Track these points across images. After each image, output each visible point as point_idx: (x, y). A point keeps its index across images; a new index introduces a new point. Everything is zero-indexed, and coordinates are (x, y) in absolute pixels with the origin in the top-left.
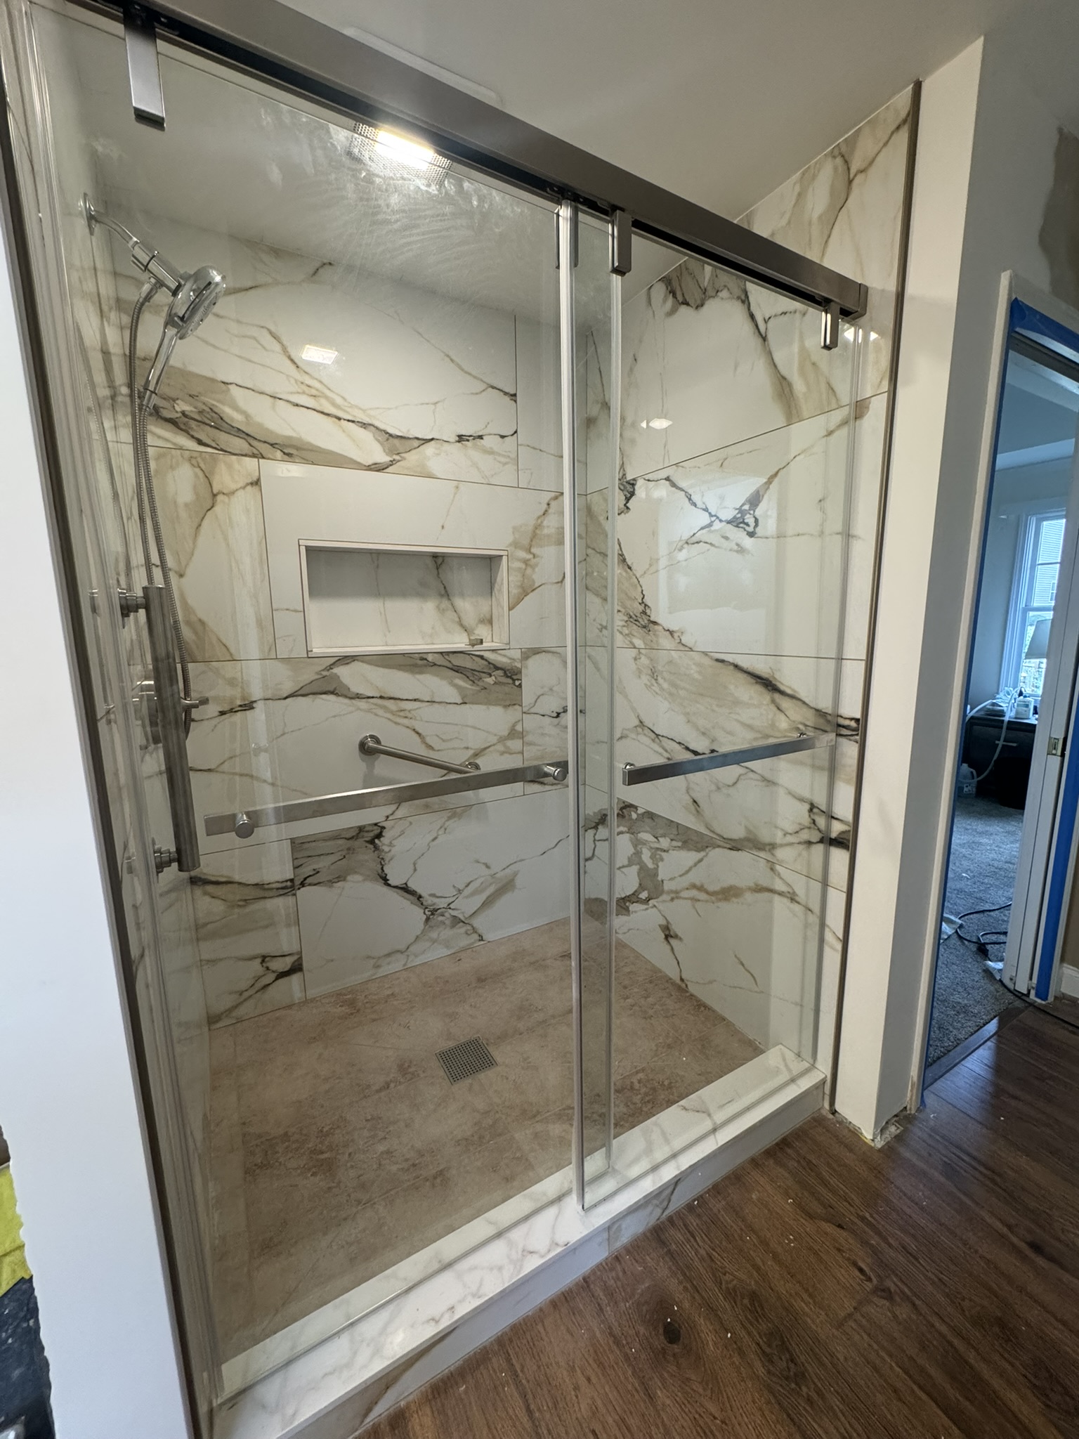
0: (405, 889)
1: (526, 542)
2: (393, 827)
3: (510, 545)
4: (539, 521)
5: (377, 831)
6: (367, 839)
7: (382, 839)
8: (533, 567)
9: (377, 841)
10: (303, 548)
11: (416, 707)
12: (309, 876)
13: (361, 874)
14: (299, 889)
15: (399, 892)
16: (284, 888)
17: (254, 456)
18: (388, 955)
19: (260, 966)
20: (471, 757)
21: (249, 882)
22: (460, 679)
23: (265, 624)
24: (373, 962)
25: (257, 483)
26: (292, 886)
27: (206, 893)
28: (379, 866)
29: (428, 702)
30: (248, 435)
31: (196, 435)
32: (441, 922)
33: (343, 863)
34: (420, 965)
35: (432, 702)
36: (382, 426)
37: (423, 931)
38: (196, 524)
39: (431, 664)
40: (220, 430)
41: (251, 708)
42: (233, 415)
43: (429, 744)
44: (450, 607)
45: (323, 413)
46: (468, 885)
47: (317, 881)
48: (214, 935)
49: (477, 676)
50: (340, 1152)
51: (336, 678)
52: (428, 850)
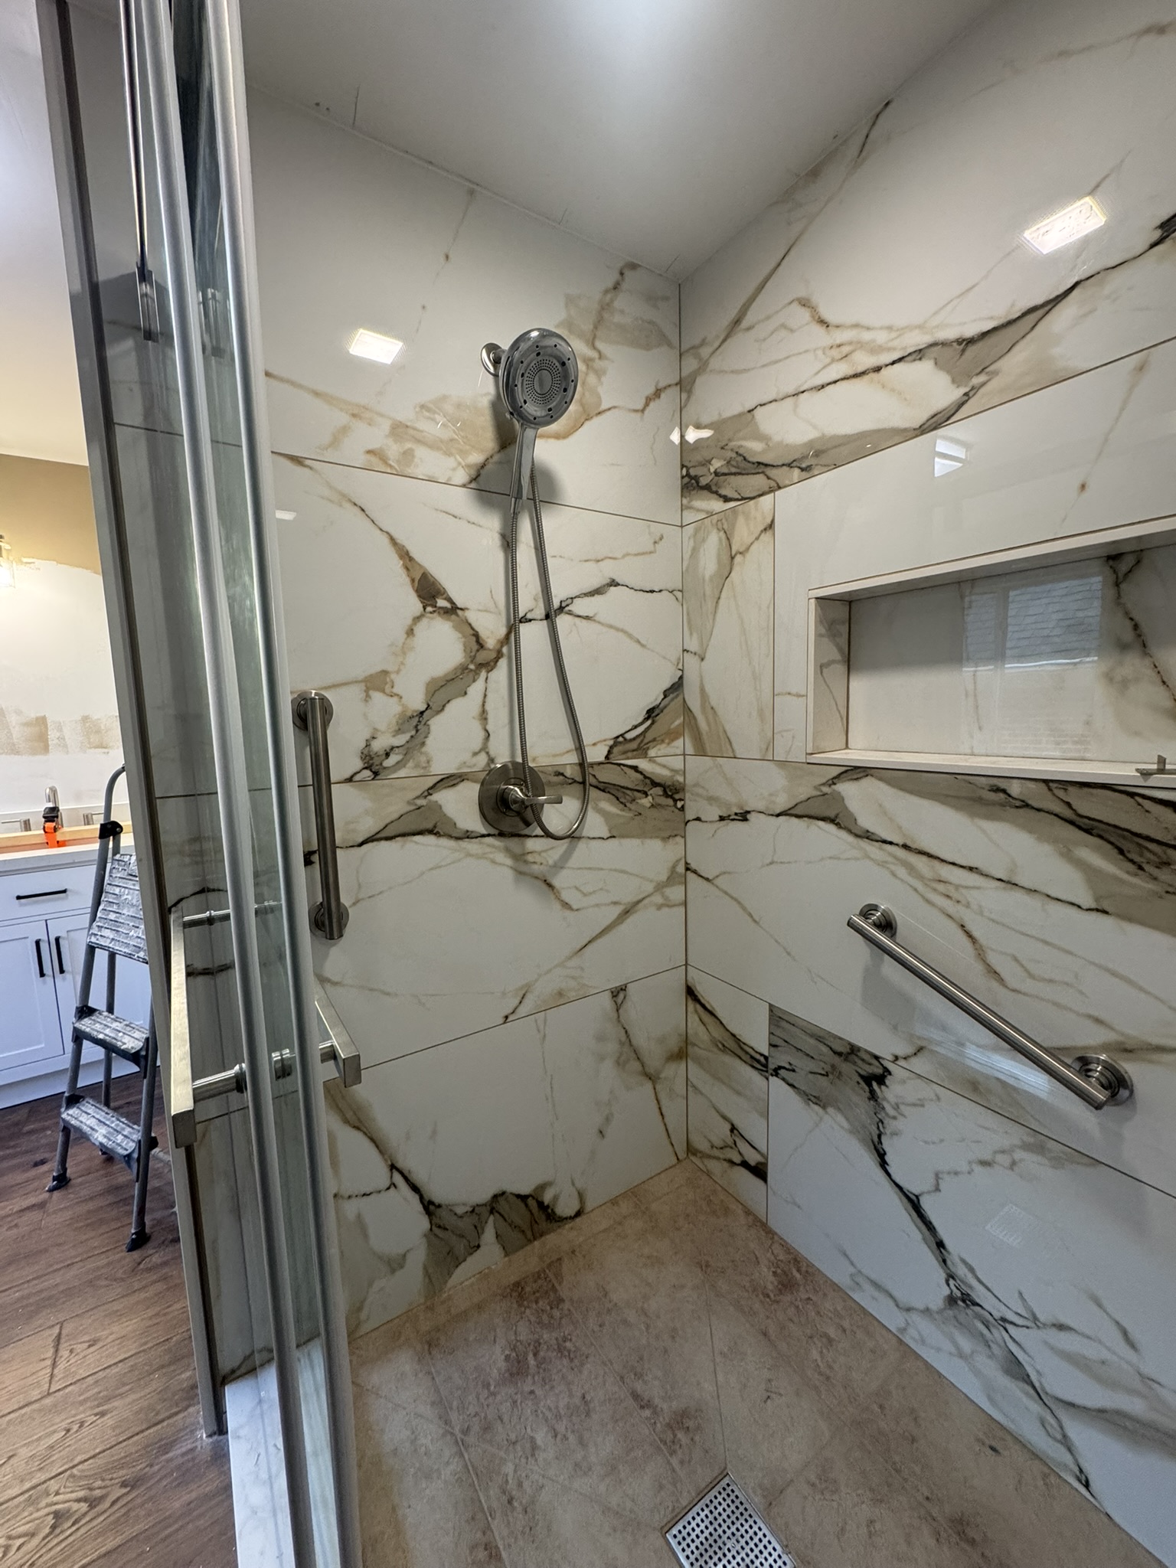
0: (914, 1204)
2: (904, 1082)
5: (879, 1071)
6: (862, 1073)
7: (883, 1087)
9: (875, 1085)
10: (813, 601)
11: (971, 884)
12: (784, 1068)
13: (847, 1119)
14: (772, 1075)
15: (900, 1199)
16: (758, 1061)
17: (771, 490)
18: (876, 1285)
19: (729, 1133)
20: (1105, 1047)
21: (729, 1028)
22: (1096, 849)
23: (767, 714)
24: (852, 1270)
25: (771, 526)
26: (766, 1066)
27: (696, 1011)
28: (874, 1128)
29: (1000, 880)
30: (766, 465)
31: (723, 492)
32: (982, 1335)
33: (823, 1082)
34: (926, 1363)
35: (1009, 882)
36: (950, 334)
37: (940, 1312)
38: (717, 596)
39: (1018, 803)
40: (743, 474)
41: (746, 820)
42: (754, 448)
43: (994, 973)
44: (1150, 672)
45: (856, 376)
46: (1061, 1327)
47: (791, 1081)
48: (698, 1061)
49: (1155, 854)
50: (536, 1378)
51: (839, 799)
52: (969, 1173)
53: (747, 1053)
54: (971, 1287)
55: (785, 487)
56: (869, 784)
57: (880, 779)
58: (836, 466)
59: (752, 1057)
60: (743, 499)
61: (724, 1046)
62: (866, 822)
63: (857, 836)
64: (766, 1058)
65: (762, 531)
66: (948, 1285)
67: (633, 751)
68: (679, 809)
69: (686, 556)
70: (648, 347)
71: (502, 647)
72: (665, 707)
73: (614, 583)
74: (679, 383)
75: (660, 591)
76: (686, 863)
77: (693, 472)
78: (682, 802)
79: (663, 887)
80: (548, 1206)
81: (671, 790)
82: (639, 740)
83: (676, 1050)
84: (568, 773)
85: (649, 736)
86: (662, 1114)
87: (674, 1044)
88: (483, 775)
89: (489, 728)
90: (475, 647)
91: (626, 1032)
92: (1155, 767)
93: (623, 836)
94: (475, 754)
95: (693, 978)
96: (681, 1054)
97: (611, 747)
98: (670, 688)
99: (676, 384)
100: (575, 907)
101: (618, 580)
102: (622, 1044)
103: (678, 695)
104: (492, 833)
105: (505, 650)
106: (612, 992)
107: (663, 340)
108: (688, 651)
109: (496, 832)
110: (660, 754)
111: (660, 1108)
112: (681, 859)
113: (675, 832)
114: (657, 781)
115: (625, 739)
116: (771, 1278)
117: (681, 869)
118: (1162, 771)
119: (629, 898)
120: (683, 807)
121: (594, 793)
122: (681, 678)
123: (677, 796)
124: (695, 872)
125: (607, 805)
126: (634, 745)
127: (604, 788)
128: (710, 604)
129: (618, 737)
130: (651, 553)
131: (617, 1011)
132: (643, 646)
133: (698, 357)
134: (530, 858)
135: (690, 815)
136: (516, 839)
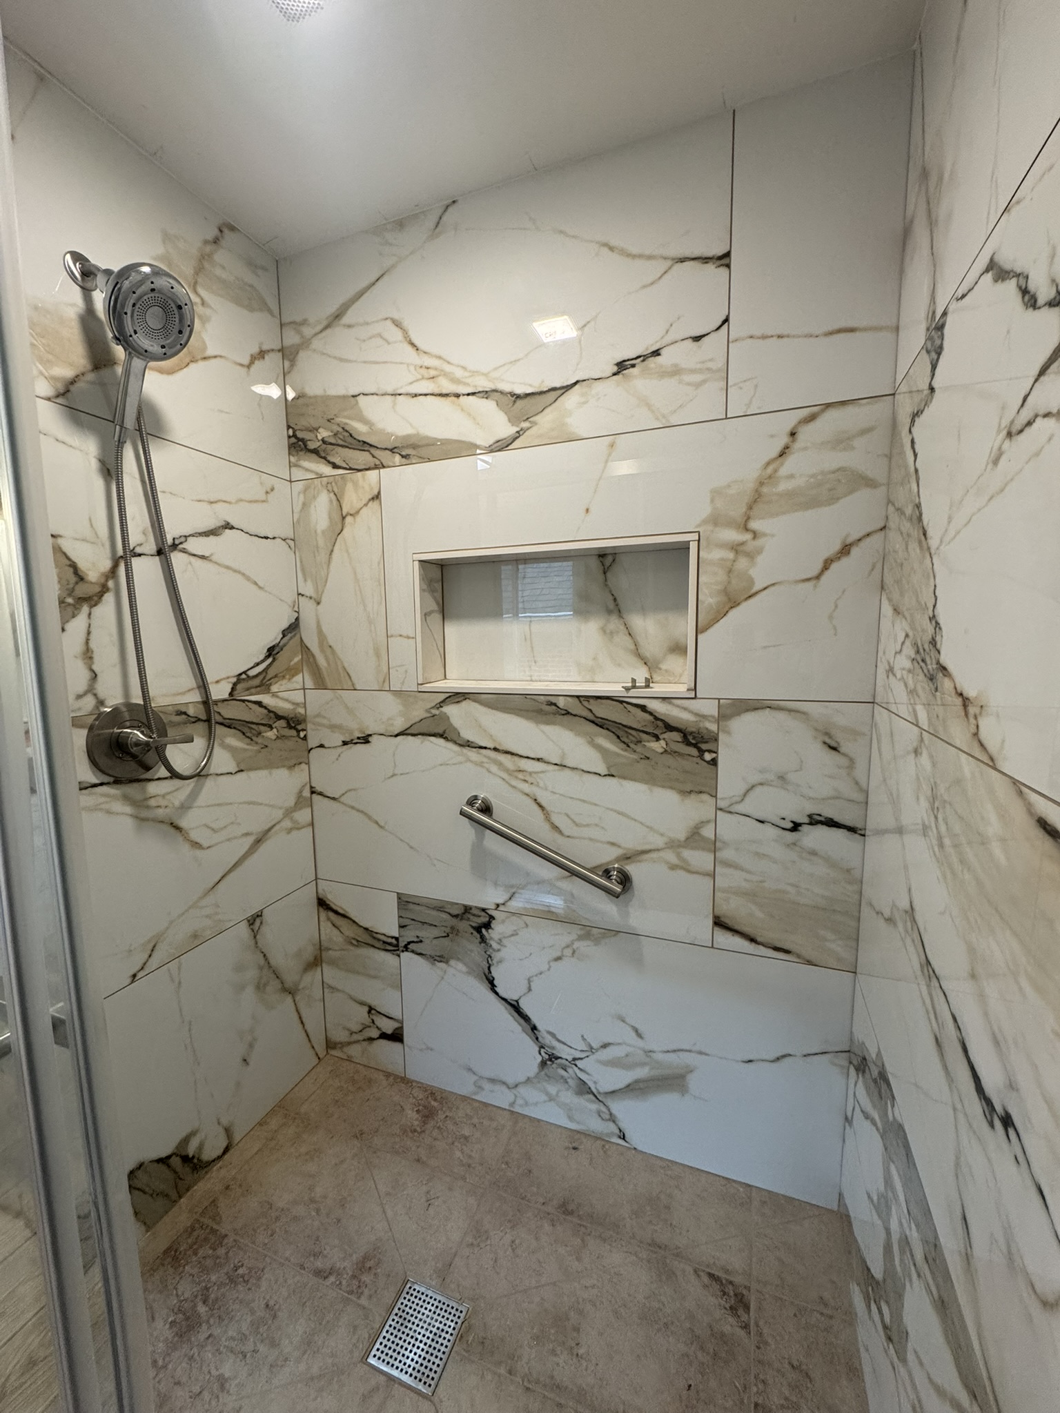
0: (515, 1007)
1: (738, 512)
2: (503, 922)
3: (705, 522)
4: (770, 470)
5: (485, 919)
6: (474, 925)
7: (490, 931)
8: (751, 556)
10: (416, 563)
11: (539, 770)
12: (413, 942)
13: (465, 964)
14: (403, 951)
15: (506, 1008)
16: (390, 944)
17: (376, 467)
18: (492, 1081)
19: (367, 1015)
20: (617, 860)
21: (361, 924)
22: (606, 737)
23: (381, 652)
24: (475, 1078)
25: (377, 497)
26: (397, 946)
27: (329, 919)
28: (485, 963)
29: (556, 764)
30: (371, 445)
31: (332, 460)
32: (562, 1077)
33: (446, 941)
34: (530, 1118)
35: (561, 765)
36: (507, 388)
37: (537, 1076)
38: (330, 550)
39: (564, 712)
40: (350, 448)
41: (368, 742)
42: (359, 428)
43: (556, 828)
44: (622, 627)
45: (441, 395)
46: (605, 1046)
47: (419, 951)
48: (333, 963)
49: (634, 736)
50: (212, 1321)
51: (446, 718)
52: (549, 970)
53: (379, 940)
54: (553, 1048)
55: (389, 467)
56: (466, 705)
57: (475, 701)
58: (430, 460)
59: (384, 942)
60: (350, 469)
61: (358, 941)
62: (467, 734)
63: (461, 745)
64: (397, 939)
65: (370, 500)
66: (540, 1054)
67: (257, 687)
68: (302, 739)
69: (297, 508)
70: (251, 309)
71: (107, 581)
72: (285, 645)
73: (228, 526)
74: (282, 350)
75: (274, 538)
76: (311, 787)
77: (300, 435)
78: (305, 732)
79: (291, 812)
80: (193, 1157)
81: (294, 722)
82: (261, 677)
83: (311, 959)
84: (191, 712)
85: (271, 673)
86: (302, 1022)
87: (309, 955)
88: (90, 720)
89: (95, 667)
90: (73, 579)
91: (265, 955)
92: (630, 685)
93: (250, 769)
94: (79, 697)
95: (323, 890)
96: (316, 962)
97: (235, 685)
98: (288, 628)
99: (279, 351)
100: (205, 844)
101: (233, 523)
102: (261, 968)
103: (295, 636)
104: (106, 781)
105: (111, 584)
106: (249, 921)
107: (264, 307)
108: (303, 595)
109: (111, 780)
110: (283, 688)
111: (300, 1018)
112: (306, 784)
113: (300, 760)
114: (280, 714)
115: (248, 676)
116: (415, 1115)
117: (307, 793)
118: (634, 687)
119: (257, 828)
120: (305, 736)
121: (220, 730)
122: (297, 619)
123: (299, 727)
124: (321, 794)
125: (234, 740)
126: (257, 682)
127: (229, 724)
128: (323, 557)
129: (241, 674)
130: (263, 501)
131: (255, 937)
132: (260, 588)
133: (299, 333)
134: (153, 802)
135: (312, 742)
136: (135, 785)
